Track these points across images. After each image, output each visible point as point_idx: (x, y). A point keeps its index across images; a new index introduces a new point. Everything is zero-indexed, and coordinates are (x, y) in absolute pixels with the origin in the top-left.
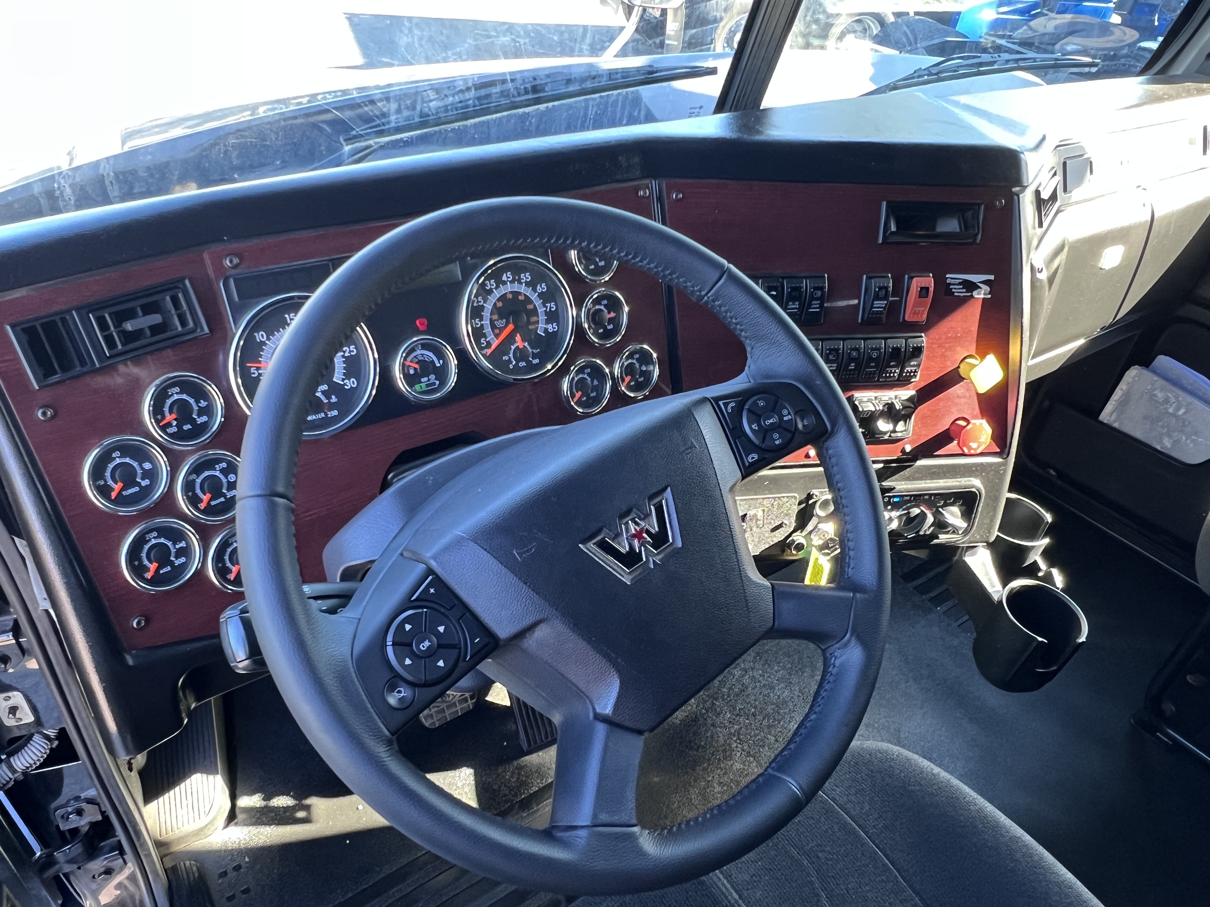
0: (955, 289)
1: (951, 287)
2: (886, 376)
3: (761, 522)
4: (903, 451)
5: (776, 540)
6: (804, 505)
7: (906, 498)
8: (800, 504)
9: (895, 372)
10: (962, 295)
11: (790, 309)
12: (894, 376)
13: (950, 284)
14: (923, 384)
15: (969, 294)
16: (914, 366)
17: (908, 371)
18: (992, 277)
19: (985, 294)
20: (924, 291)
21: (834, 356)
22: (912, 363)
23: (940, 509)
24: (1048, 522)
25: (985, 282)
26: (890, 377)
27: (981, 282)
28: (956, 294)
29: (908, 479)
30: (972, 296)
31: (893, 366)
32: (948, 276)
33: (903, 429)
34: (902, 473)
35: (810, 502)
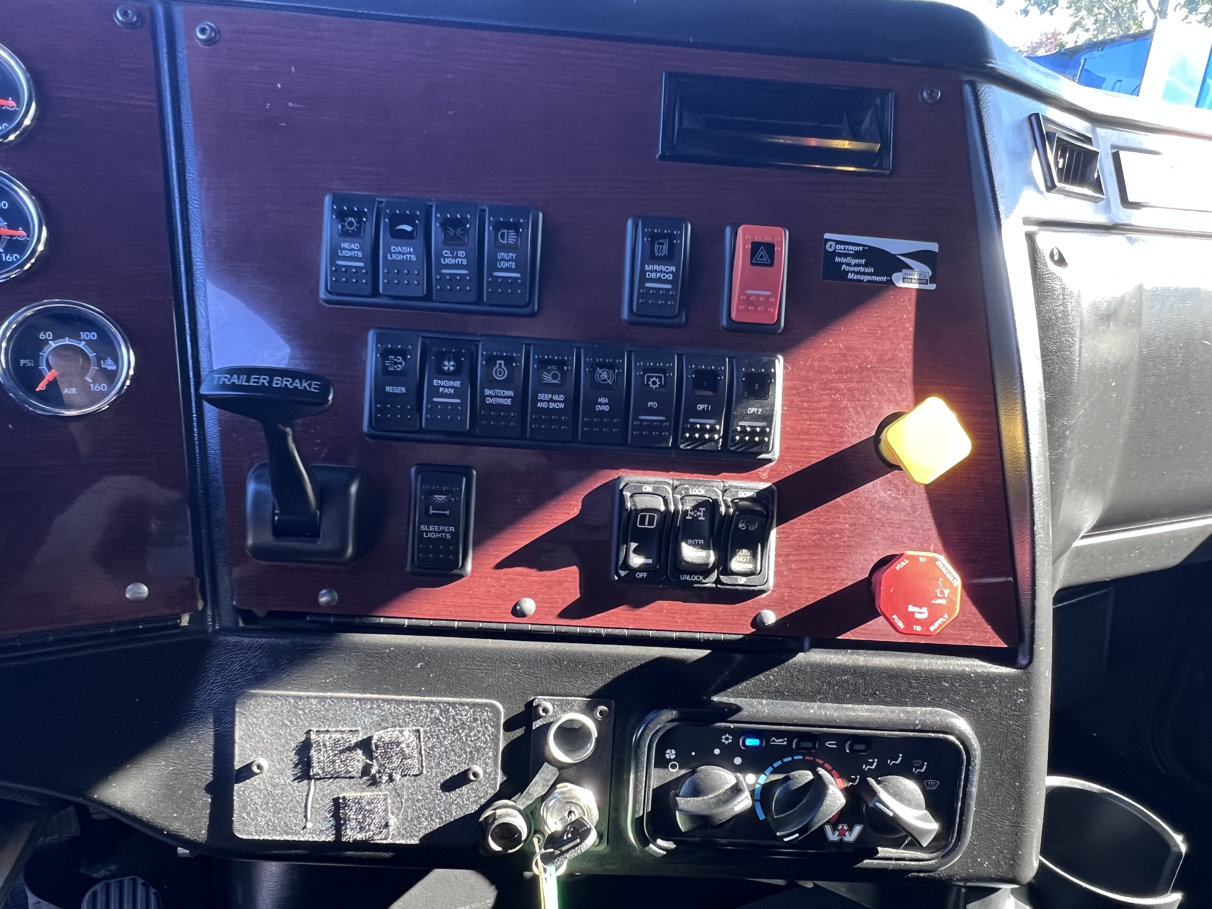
0: (849, 264)
1: (837, 259)
2: (692, 439)
3: (415, 762)
4: (757, 622)
5: (456, 814)
6: (520, 732)
7: (778, 742)
8: (510, 726)
9: (713, 430)
10: (866, 278)
11: (448, 266)
12: (711, 439)
13: (834, 254)
14: (791, 469)
15: (884, 279)
16: (754, 417)
17: (744, 432)
18: (934, 247)
19: (921, 281)
20: (762, 251)
21: (555, 377)
22: (752, 410)
23: (871, 781)
24: (1180, 854)
25: (920, 256)
26: (702, 439)
27: (911, 255)
28: (850, 276)
29: (778, 694)
30: (891, 282)
31: (703, 414)
32: (827, 236)
33: (749, 567)
34: (761, 677)
35: (536, 724)
